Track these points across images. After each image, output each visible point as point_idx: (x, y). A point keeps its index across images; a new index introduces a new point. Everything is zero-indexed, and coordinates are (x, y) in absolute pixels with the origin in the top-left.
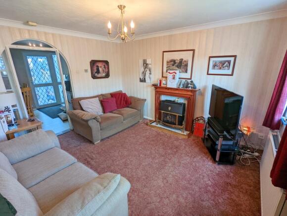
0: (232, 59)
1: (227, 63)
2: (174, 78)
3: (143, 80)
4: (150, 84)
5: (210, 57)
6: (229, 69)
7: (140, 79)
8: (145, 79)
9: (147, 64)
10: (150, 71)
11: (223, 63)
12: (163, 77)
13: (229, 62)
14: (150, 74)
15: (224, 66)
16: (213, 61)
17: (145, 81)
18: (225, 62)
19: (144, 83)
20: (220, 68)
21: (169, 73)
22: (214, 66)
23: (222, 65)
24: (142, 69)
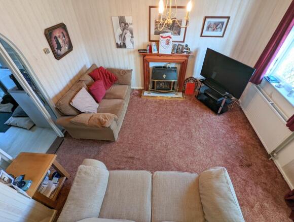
0: (225, 20)
1: (220, 24)
2: (168, 43)
3: (122, 46)
4: (133, 50)
5: (206, 18)
6: (221, 31)
7: (117, 44)
8: (124, 44)
9: (126, 24)
10: (131, 32)
11: (217, 24)
12: (150, 40)
13: (223, 23)
14: (132, 37)
15: (217, 27)
16: (208, 22)
17: (125, 47)
18: (220, 23)
19: (124, 49)
20: (214, 30)
21: (162, 37)
22: (209, 27)
23: (216, 26)
24: (119, 31)
